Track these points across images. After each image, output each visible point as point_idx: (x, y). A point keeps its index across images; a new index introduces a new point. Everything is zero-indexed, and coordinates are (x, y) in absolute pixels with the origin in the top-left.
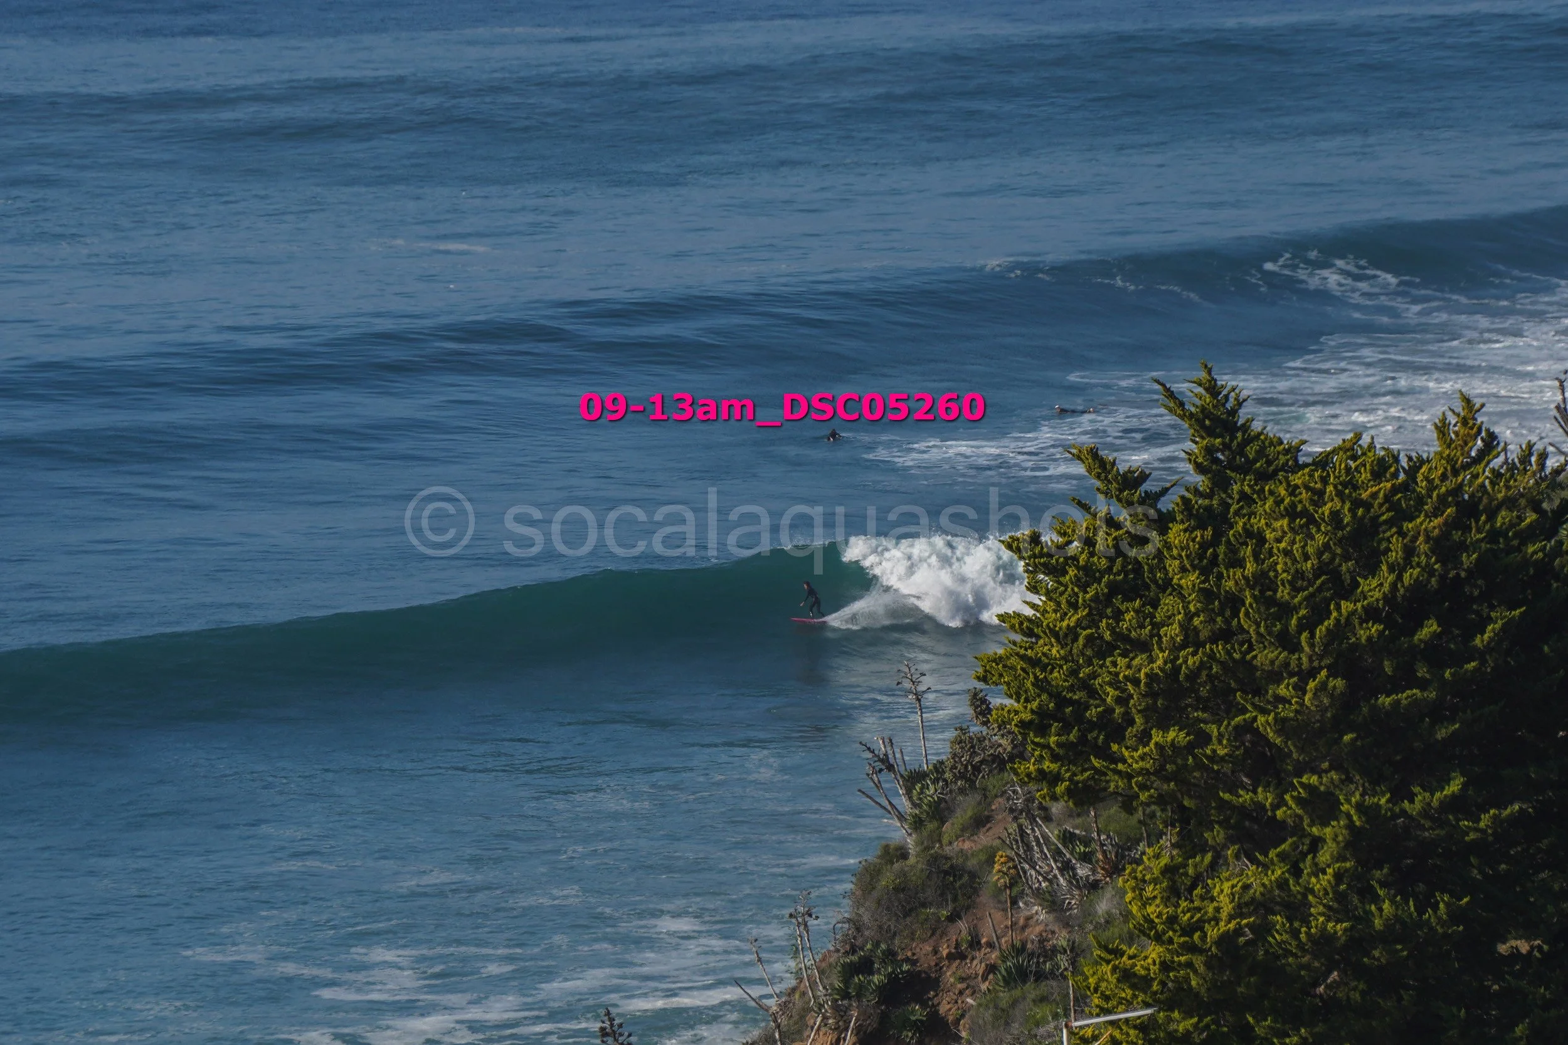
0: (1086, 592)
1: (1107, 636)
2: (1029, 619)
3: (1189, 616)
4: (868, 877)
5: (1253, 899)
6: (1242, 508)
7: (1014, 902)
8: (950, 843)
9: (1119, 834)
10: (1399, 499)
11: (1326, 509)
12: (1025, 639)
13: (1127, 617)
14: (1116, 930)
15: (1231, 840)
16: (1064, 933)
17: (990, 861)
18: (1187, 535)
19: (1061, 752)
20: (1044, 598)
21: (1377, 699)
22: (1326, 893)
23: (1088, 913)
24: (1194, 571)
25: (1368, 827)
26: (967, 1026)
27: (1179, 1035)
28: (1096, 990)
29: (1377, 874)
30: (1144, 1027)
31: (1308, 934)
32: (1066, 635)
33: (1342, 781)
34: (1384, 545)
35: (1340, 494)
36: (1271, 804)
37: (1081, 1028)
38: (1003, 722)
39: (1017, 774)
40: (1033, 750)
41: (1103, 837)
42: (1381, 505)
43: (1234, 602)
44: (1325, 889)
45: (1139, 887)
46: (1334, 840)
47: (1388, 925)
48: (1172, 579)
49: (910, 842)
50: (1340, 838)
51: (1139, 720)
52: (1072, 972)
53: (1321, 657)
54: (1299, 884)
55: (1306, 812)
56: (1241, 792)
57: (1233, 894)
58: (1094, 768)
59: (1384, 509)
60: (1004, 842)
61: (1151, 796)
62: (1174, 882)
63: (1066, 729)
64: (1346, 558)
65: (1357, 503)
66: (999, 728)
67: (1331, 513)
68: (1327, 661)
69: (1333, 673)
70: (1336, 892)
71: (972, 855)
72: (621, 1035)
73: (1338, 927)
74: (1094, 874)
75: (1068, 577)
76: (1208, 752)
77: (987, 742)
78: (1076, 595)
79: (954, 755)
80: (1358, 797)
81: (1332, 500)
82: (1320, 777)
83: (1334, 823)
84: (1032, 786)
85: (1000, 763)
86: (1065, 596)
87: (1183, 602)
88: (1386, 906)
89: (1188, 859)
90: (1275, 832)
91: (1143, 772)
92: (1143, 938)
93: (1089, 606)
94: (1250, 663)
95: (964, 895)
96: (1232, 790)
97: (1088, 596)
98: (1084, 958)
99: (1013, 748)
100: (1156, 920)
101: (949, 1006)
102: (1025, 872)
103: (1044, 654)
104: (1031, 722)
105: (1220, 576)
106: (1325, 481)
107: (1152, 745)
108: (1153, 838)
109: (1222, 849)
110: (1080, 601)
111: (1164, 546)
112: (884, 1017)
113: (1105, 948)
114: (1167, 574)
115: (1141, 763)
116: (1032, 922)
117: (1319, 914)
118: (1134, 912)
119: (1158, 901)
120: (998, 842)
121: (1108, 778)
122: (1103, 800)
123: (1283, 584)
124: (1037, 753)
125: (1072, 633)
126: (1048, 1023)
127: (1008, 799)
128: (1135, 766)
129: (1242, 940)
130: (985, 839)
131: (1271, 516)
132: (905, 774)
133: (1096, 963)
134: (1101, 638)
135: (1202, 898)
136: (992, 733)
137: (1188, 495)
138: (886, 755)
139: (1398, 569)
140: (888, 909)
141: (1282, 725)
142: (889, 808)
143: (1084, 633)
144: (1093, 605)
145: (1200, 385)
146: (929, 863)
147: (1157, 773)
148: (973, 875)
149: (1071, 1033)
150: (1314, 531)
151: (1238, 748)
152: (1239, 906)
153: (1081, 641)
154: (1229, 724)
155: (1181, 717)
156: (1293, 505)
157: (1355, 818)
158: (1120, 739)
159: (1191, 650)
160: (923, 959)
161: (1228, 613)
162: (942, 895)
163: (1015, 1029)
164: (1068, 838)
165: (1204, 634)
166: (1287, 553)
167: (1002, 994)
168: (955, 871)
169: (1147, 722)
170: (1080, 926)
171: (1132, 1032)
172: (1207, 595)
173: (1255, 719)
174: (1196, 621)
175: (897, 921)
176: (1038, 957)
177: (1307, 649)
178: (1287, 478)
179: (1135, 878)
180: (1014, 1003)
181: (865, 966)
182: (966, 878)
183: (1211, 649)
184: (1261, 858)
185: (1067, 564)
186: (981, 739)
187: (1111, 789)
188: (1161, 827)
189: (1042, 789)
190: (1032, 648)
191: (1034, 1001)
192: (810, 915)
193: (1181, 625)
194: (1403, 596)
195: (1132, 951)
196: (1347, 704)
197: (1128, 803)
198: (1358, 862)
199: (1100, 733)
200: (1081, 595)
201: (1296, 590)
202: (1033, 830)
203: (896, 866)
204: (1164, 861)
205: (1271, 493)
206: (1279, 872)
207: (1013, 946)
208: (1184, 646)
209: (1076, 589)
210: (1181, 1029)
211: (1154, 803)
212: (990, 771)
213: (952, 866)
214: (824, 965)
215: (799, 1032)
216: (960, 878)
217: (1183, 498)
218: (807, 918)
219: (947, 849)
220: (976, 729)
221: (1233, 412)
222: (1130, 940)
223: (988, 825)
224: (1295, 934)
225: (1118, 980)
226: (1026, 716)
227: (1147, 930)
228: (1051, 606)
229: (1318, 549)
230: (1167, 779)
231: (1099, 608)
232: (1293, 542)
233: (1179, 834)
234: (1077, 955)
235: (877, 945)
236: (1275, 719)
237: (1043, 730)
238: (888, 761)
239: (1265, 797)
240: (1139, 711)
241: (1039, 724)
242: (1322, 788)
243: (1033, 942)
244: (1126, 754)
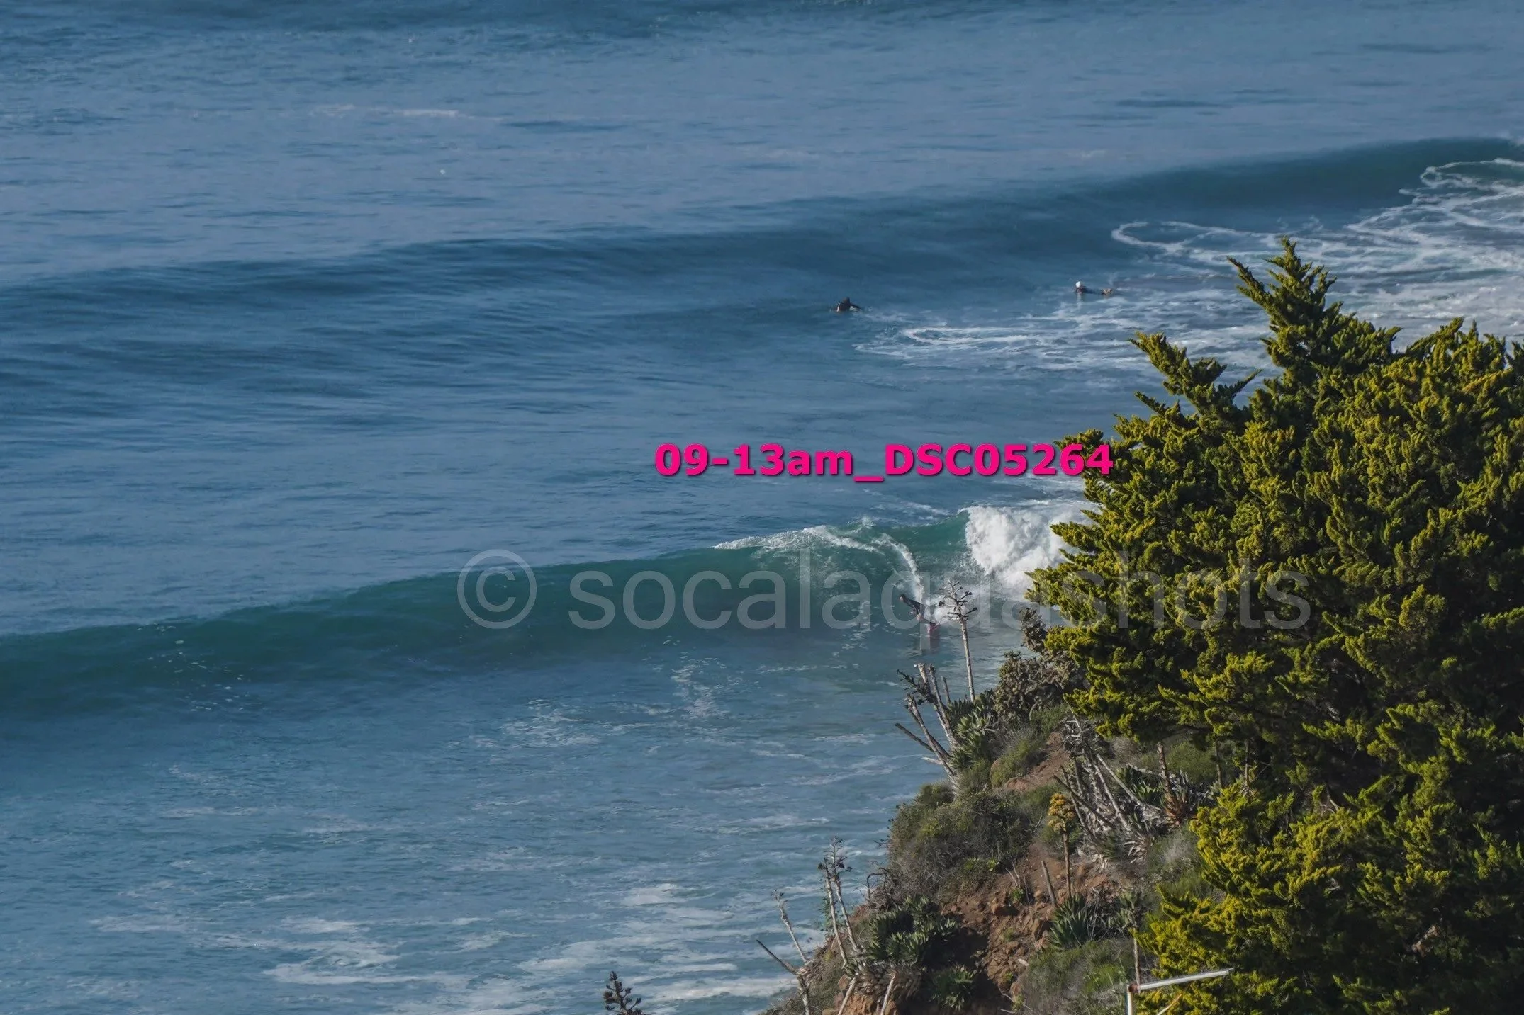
0: (1153, 500)
1: (1177, 549)
2: (1089, 532)
3: (1269, 526)
4: (908, 822)
5: (1340, 846)
6: (1327, 404)
7: (1072, 850)
8: (1000, 784)
9: (1190, 772)
10: (1505, 393)
11: (1422, 405)
12: (1084, 553)
13: (1198, 527)
14: (1188, 881)
15: (1314, 778)
16: (1129, 884)
17: (1045, 804)
18: (1266, 435)
19: (1125, 680)
20: (1105, 507)
21: (1480, 619)
22: (1424, 838)
23: (1155, 862)
24: (1274, 475)
25: (1469, 763)
26: (1019, 990)
27: (1257, 998)
28: (1164, 949)
29: (1481, 816)
30: (1218, 990)
31: (1402, 883)
32: (1129, 549)
33: (1441, 712)
34: (1487, 446)
35: (1437, 388)
36: (1361, 738)
37: (1148, 991)
38: (1059, 647)
39: (1074, 705)
40: (1093, 678)
41: (1172, 776)
42: (1484, 400)
43: (1319, 510)
44: (1422, 834)
45: (1212, 834)
46: (1432, 778)
47: (1492, 874)
48: (1249, 485)
49: (955, 783)
50: (1439, 776)
51: (1212, 644)
52: (1138, 929)
53: (1417, 572)
54: (1393, 828)
55: (1401, 747)
56: (1327, 724)
57: (1318, 839)
58: (1160, 698)
59: (1487, 404)
60: (1059, 780)
61: (1226, 730)
62: (1252, 826)
63: (1130, 654)
64: (1445, 459)
65: (1457, 398)
66: (1055, 653)
67: (1427, 409)
68: (1423, 576)
69: (1431, 589)
70: (1435, 838)
71: (1025, 796)
72: (629, 1000)
73: (1437, 874)
74: (1162, 818)
75: (1132, 483)
76: (1290, 679)
77: (1040, 670)
78: (1141, 503)
79: (1005, 685)
80: (1459, 728)
81: (1429, 394)
82: (1416, 707)
83: (1433, 759)
84: (1092, 720)
85: (1055, 693)
86: (1129, 504)
87: (1261, 510)
88: (1491, 851)
89: (1267, 800)
90: (1366, 768)
91: (1216, 702)
92: (1217, 889)
93: (1156, 515)
94: (1337, 578)
95: (1014, 841)
96: (1318, 721)
97: (1154, 505)
98: (1151, 912)
99: (1070, 677)
100: (1232, 870)
101: (999, 968)
102: (1084, 816)
103: (1105, 570)
104: (1090, 647)
105: (1303, 481)
106: (1420, 373)
107: (1227, 672)
108: (1228, 776)
109: (1306, 788)
110: (1146, 509)
111: (1240, 448)
112: (925, 980)
113: (1175, 902)
114: (1243, 479)
115: (1215, 693)
116: (1092, 872)
117: (1415, 861)
118: (1207, 860)
119: (1233, 848)
120: (1054, 781)
121: (1177, 709)
122: (1171, 734)
123: (1374, 490)
124: (1096, 682)
125: (1136, 547)
126: (1110, 987)
127: (1065, 733)
128: (1208, 695)
129: (1328, 891)
130: (1040, 778)
131: (1361, 413)
132: (949, 705)
133: (1164, 918)
134: (1169, 551)
135: (1283, 844)
136: (1045, 659)
137: (1267, 390)
138: (927, 684)
139: (1503, 472)
140: (930, 858)
141: (1373, 648)
142: (931, 744)
143: (1151, 546)
144: (1160, 514)
145: (1282, 265)
146: (976, 808)
147: (1231, 703)
148: (1026, 820)
149: (1137, 998)
150: (1408, 429)
151: (1323, 675)
152: (1325, 853)
153: (1147, 555)
154: (1313, 647)
155: (1259, 640)
156: (1385, 401)
157: (1455, 753)
158: (1191, 666)
159: (1270, 564)
160: (967, 917)
161: (1312, 523)
162: (990, 842)
163: (1073, 992)
164: (1132, 777)
165: (1285, 546)
166: (1378, 454)
167: (1058, 954)
168: (1005, 816)
169: (1220, 647)
170: (1146, 876)
171: (1204, 996)
172: (1289, 502)
173: (1342, 641)
174: (1276, 532)
175: (940, 872)
176: (1099, 912)
177: (1401, 563)
178: (1378, 371)
179: (1209, 822)
180: (1072, 965)
181: (904, 923)
182: (1018, 822)
183: (1294, 564)
184: (1350, 799)
185: (1131, 468)
186: (1034, 667)
187: (1181, 723)
188: (1237, 764)
189: (1103, 723)
190: (1091, 563)
191: (1094, 961)
192: (842, 866)
193: (1259, 537)
194: (1509, 503)
195: (1204, 904)
196: (1446, 624)
197: (1200, 737)
198: (1459, 803)
199: (1168, 658)
200: (1147, 503)
201: (1389, 496)
202: (1093, 768)
203: (939, 809)
204: (1241, 802)
205: (1361, 387)
206: (1370, 814)
207: (1070, 899)
208: (1262, 560)
209: (1141, 497)
210: (1259, 991)
211: (1230, 737)
212: (1044, 702)
213: (1001, 810)
214: (857, 921)
215: (830, 997)
216: (1011, 822)
217: (1261, 392)
218: (839, 869)
219: (996, 791)
220: (1028, 654)
221: (1318, 296)
222: (1203, 891)
223: (1043, 764)
224: (1388, 884)
225: (1189, 937)
226: (1086, 640)
227: (1221, 880)
228: (1113, 515)
229: (1413, 450)
230: (1245, 710)
231: (1168, 517)
232: (1385, 442)
233: (1256, 772)
234: (1144, 909)
235: (917, 899)
236: (1365, 641)
237: (1104, 655)
238: (929, 692)
239: (1354, 729)
240: (1212, 634)
241: (1100, 647)
242: (1419, 720)
243: (1093, 896)
244: (1198, 682)
